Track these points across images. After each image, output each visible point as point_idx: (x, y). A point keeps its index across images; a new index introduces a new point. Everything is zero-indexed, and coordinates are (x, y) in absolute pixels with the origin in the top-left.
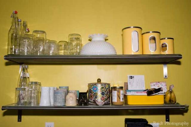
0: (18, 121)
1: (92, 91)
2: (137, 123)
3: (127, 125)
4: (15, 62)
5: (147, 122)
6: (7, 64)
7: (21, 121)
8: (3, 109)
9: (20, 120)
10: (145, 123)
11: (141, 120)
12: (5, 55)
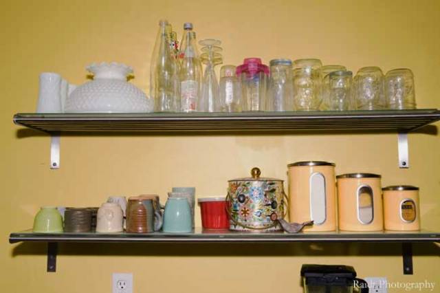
0: (49, 270)
1: (247, 197)
2: (328, 276)
3: (304, 280)
4: (40, 129)
5: (355, 274)
6: (21, 134)
7: (54, 270)
8: (12, 241)
9: (52, 267)
10: (350, 275)
11: (340, 268)
12: (16, 113)
